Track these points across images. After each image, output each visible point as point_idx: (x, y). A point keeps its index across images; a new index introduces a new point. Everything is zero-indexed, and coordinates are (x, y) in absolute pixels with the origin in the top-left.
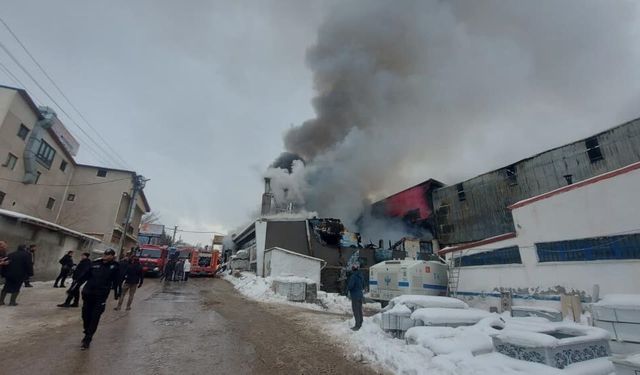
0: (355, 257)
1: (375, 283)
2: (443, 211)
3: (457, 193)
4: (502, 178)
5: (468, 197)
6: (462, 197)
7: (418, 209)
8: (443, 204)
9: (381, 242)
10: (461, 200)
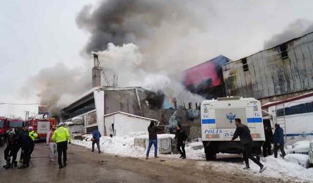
0: (173, 117)
1: (211, 121)
2: (231, 79)
3: (241, 65)
4: (276, 53)
5: (250, 68)
6: (246, 68)
7: (211, 78)
8: (231, 74)
9: (190, 104)
10: (245, 71)
